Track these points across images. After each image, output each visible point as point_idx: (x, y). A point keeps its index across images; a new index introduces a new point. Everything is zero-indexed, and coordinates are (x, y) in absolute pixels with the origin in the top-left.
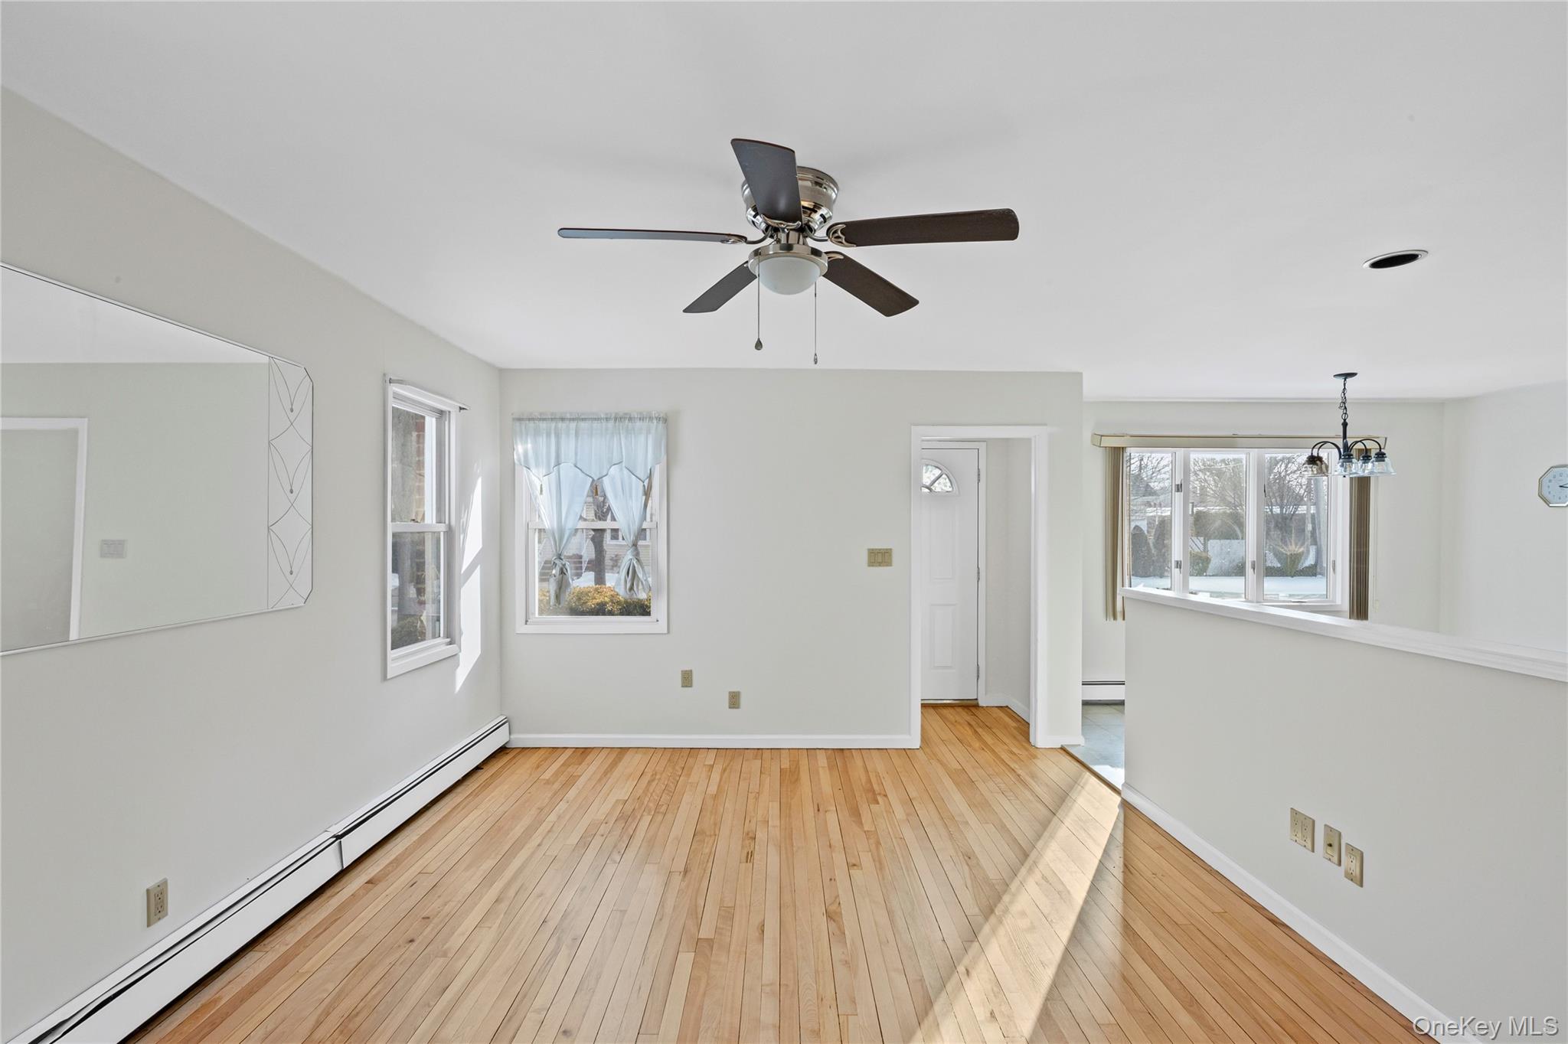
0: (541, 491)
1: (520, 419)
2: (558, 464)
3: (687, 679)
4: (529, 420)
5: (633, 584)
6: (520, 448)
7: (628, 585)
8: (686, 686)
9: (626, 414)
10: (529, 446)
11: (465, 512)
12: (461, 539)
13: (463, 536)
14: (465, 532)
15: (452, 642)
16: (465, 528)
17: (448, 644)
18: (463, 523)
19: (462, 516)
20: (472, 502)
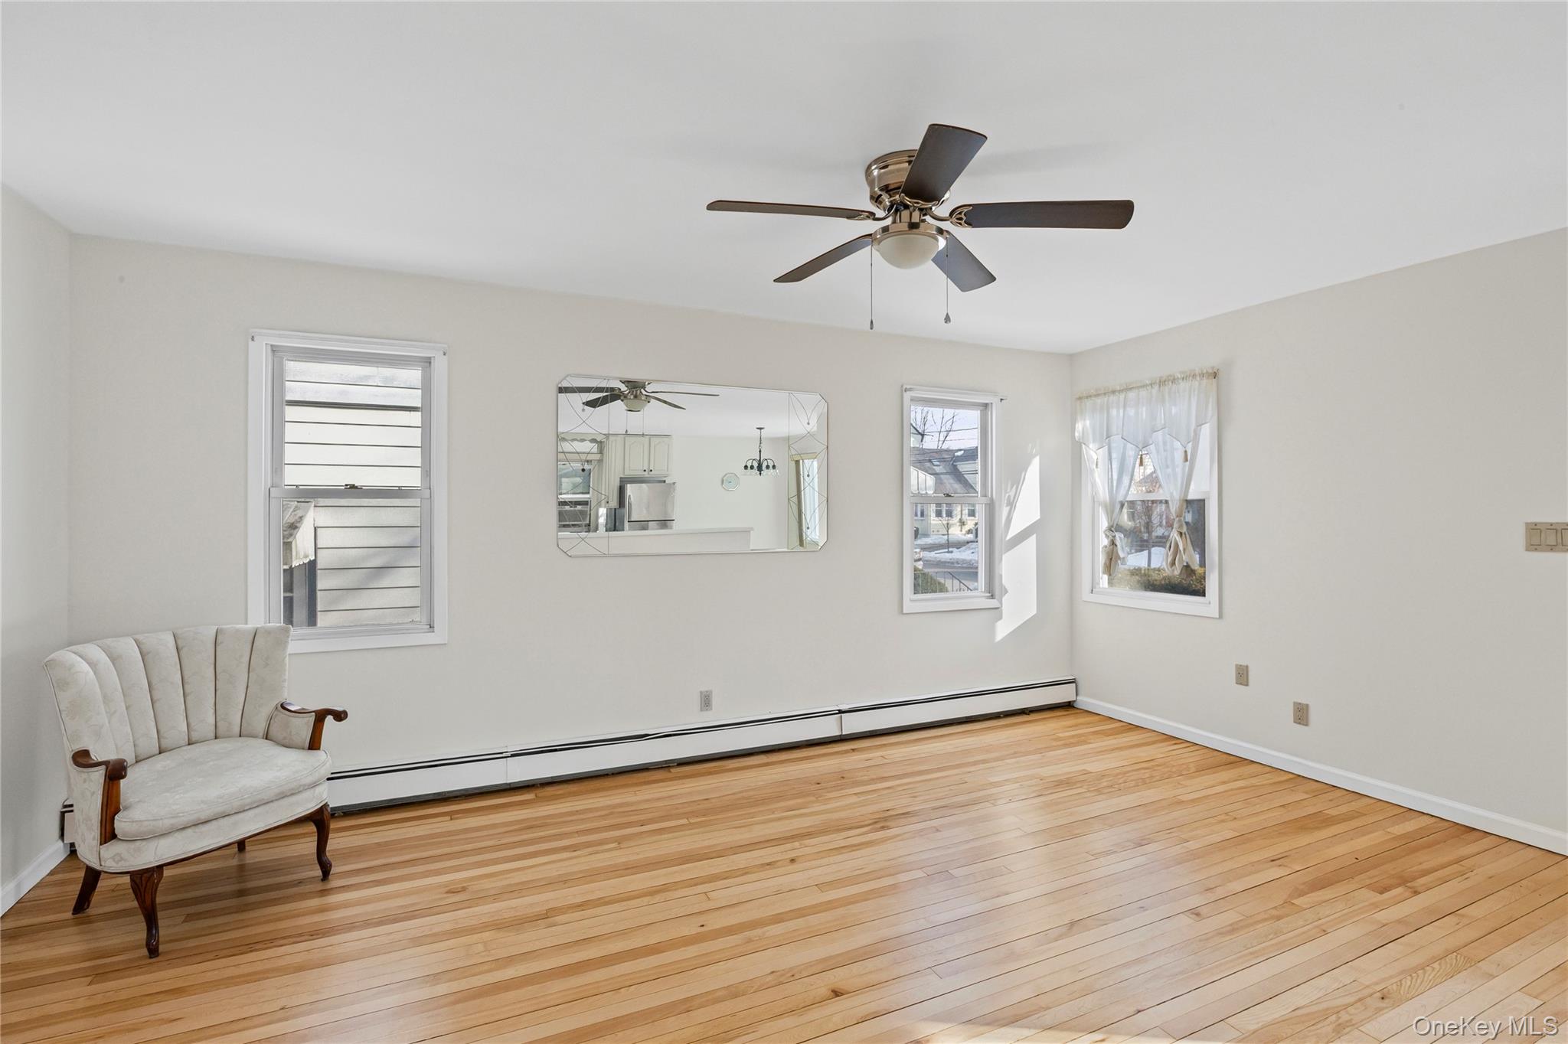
0: (1097, 465)
1: (1080, 398)
2: (1108, 437)
3: (1242, 676)
4: (1087, 397)
5: (1175, 560)
6: (1079, 426)
7: (1170, 559)
8: (1241, 684)
9: (1171, 376)
10: (1088, 422)
11: (1012, 488)
12: (1005, 510)
13: (1008, 508)
14: (1012, 504)
15: (992, 597)
16: (1011, 500)
17: (988, 598)
18: (1009, 496)
19: (1009, 490)
20: (1024, 478)
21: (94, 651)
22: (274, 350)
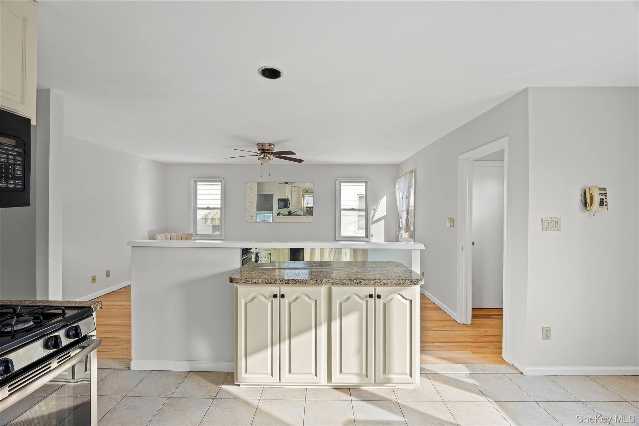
4: (398, 178)
6: (396, 187)
11: (375, 206)
12: (373, 212)
13: (374, 211)
14: (375, 210)
15: (367, 237)
16: (375, 209)
17: (366, 238)
18: (374, 208)
19: (374, 206)
20: (380, 203)
21: (162, 235)
22: (195, 181)
